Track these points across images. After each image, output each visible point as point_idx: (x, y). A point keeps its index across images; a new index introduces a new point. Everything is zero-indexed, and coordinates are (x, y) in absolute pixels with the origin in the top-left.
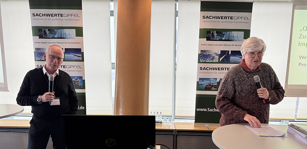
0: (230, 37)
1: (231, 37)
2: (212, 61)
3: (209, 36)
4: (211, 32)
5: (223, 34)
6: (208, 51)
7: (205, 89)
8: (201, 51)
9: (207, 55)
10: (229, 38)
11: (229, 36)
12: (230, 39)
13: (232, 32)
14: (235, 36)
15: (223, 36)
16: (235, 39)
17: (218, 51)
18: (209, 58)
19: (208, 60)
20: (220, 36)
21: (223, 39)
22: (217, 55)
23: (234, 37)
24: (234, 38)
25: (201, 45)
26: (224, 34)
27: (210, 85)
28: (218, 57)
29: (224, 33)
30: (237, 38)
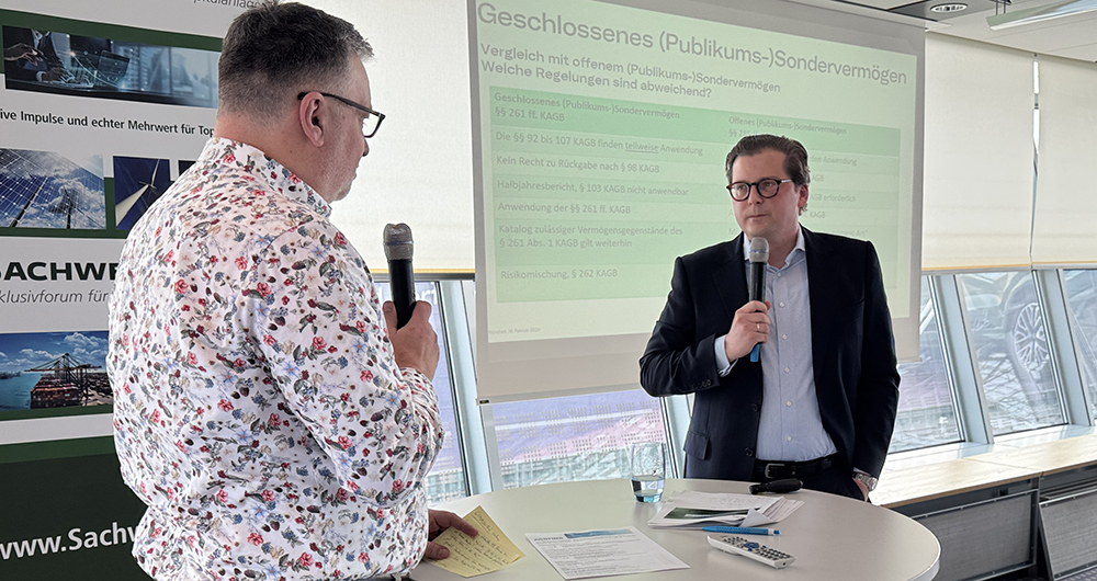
0: (166, 82)
1: (171, 78)
2: (62, 222)
3: (23, 61)
4: (38, 38)
5: (117, 57)
6: (25, 154)
7: (34, 405)
9: (25, 182)
10: (157, 84)
11: (159, 72)
12: (166, 92)
13: (175, 50)
14: (191, 78)
15: (117, 69)
16: (197, 95)
17: (100, 162)
18: (40, 201)
19: (31, 217)
20: (96, 65)
21: (123, 86)
22: (92, 181)
23: (186, 82)
24: (186, 89)
26: (127, 60)
27: (67, 379)
28: (98, 197)
29: (121, 53)
30: (207, 88)
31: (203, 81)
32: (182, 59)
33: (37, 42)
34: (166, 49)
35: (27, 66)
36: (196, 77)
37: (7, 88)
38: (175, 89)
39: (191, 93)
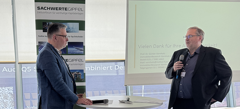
3: (45, 27)
4: (47, 23)
6: (45, 42)
8: (39, 42)
13: (68, 23)
14: (70, 28)
24: (69, 30)
25: (38, 36)
30: (72, 29)
31: (72, 28)
32: (69, 25)
33: (47, 24)
34: (66, 23)
35: (46, 28)
36: (71, 28)
37: (43, 32)
38: (67, 30)
39: (70, 30)
